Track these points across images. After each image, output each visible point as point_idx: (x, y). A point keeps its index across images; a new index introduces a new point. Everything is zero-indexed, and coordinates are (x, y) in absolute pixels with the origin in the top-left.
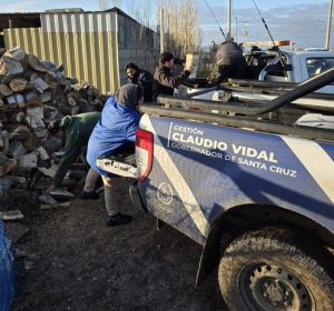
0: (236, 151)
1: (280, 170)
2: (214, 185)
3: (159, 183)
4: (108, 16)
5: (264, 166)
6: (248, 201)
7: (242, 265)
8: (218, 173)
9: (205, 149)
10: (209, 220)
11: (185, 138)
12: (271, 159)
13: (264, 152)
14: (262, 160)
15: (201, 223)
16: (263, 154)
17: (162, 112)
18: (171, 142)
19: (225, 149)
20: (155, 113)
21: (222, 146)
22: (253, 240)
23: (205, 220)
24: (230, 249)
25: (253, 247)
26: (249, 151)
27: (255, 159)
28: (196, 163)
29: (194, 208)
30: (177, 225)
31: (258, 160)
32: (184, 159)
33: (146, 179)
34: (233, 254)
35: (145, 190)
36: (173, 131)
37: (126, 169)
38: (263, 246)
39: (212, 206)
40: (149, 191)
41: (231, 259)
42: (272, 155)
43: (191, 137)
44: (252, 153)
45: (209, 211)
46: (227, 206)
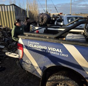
0: (49, 49)
1: (63, 55)
2: (43, 60)
3: (26, 60)
4: (11, 6)
5: (58, 54)
6: (54, 65)
7: (53, 84)
8: (44, 56)
9: (40, 49)
10: (42, 71)
11: (33, 46)
12: (60, 52)
13: (58, 49)
14: (57, 52)
15: (40, 72)
16: (58, 50)
17: (26, 37)
18: (29, 47)
19: (46, 49)
20: (23, 38)
21: (45, 48)
22: (56, 76)
23: (41, 71)
24: (49, 79)
25: (56, 79)
26: (53, 49)
27: (55, 52)
28: (37, 54)
29: (37, 68)
30: (32, 73)
31: (56, 52)
32: (33, 52)
33: (22, 59)
34: (50, 81)
35: (22, 62)
36: (29, 44)
37: (16, 55)
38: (59, 78)
39: (43, 67)
40: (23, 63)
41: (49, 82)
42: (60, 50)
43: (35, 45)
44: (54, 50)
45: (42, 69)
46: (48, 67)
